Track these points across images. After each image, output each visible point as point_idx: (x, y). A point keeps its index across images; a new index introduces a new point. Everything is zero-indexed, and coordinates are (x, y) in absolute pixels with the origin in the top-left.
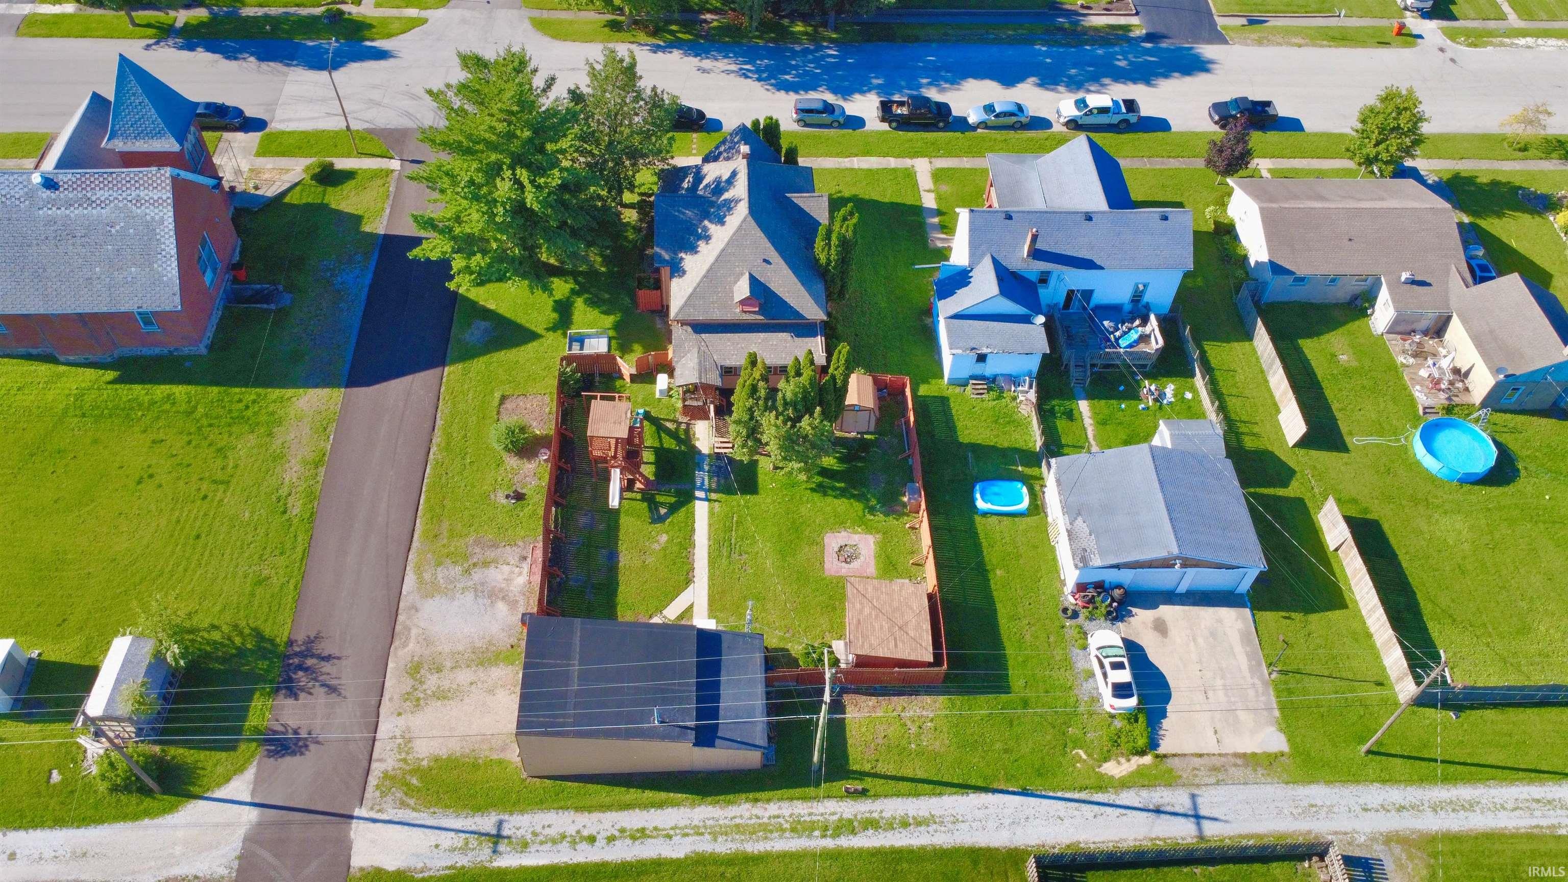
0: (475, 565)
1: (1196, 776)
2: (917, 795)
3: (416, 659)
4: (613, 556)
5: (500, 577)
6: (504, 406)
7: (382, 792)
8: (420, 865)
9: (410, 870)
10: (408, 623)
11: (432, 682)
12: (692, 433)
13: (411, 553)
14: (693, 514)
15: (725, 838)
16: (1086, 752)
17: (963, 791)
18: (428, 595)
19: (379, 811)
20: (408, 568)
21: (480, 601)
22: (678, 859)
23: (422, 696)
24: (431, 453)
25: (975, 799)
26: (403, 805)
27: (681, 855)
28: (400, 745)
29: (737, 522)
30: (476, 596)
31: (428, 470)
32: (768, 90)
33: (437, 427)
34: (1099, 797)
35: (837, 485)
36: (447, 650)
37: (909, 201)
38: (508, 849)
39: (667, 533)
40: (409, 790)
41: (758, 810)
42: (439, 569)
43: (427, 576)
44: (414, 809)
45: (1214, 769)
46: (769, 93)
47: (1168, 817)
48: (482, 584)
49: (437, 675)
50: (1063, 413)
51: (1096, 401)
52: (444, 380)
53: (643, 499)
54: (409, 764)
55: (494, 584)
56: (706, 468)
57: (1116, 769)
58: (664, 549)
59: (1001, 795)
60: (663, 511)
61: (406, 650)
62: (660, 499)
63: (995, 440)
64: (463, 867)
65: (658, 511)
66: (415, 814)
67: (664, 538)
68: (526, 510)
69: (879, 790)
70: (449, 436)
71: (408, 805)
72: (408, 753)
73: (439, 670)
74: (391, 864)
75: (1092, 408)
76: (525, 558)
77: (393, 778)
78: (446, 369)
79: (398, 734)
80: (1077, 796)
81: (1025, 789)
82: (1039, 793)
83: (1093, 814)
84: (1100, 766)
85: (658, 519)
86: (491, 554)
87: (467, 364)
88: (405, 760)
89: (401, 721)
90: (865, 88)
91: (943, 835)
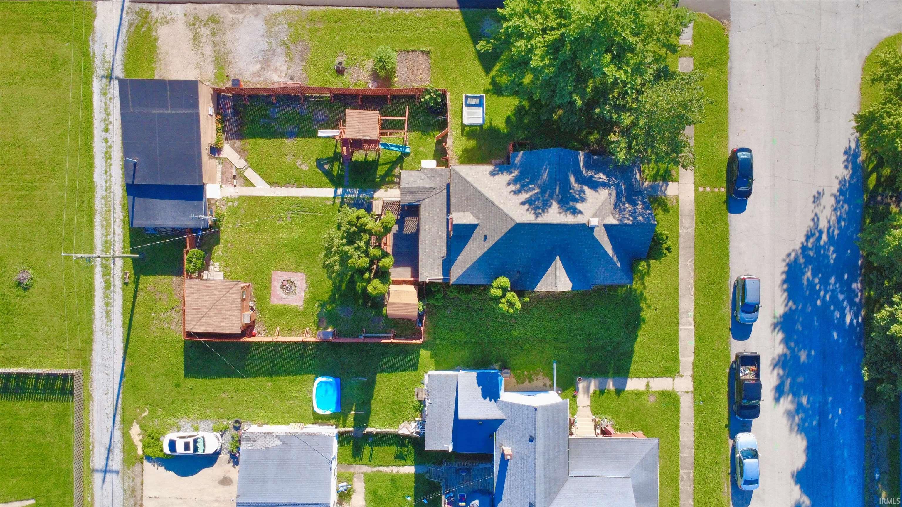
0: (288, 48)
1: (129, 478)
2: (124, 313)
3: (221, 20)
4: (291, 135)
5: (278, 64)
6: (421, 55)
7: (139, 12)
8: (96, 39)
9: (94, 33)
10: (247, 11)
11: (206, 31)
12: (391, 186)
13: (299, 6)
14: (324, 187)
15: (103, 203)
16: (145, 417)
17: (125, 340)
18: (266, 21)
19: (127, 12)
20: (287, 6)
21: (261, 54)
22: (93, 178)
23: (196, 26)
24: (380, 9)
25: (120, 346)
26: (131, 25)
27: (95, 180)
28: (166, 18)
29: (316, 216)
30: (265, 51)
31: (366, 9)
32: (789, 255)
33: (403, 10)
34: (118, 419)
35: (344, 285)
36: (227, 37)
37: (634, 367)
38: (103, 85)
39: (309, 170)
40: (139, 27)
41: (118, 222)
42: (286, 26)
43: (281, 19)
44: (127, 31)
45: (133, 491)
46: (784, 256)
47: (106, 456)
48: (273, 54)
49: (209, 33)
50: (401, 453)
51: (413, 479)
52: (446, 10)
53: (335, 153)
54: (154, 24)
55: (273, 61)
56: (362, 196)
57: (135, 432)
58: (296, 168)
59: (122, 362)
60: (327, 167)
61: (228, 13)
62: (336, 165)
63: (378, 399)
64: (94, 62)
65: (327, 163)
66: (125, 32)
67: (305, 168)
68: (330, 77)
69: (127, 292)
70: (395, 19)
71: (130, 28)
72: (161, 23)
73: (213, 34)
74: (98, 23)
75: (407, 476)
76: (292, 79)
77: (146, 17)
78: (458, 10)
79: (173, 16)
80: (119, 406)
81: (124, 377)
82: (122, 384)
83: (108, 413)
84: (137, 423)
85: (320, 164)
86: (296, 57)
87: (463, 24)
88: (156, 22)
89: (181, 16)
90: (792, 344)
91: (100, 325)
